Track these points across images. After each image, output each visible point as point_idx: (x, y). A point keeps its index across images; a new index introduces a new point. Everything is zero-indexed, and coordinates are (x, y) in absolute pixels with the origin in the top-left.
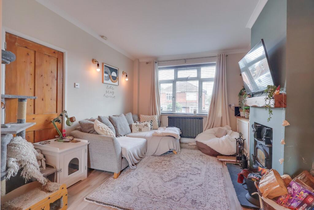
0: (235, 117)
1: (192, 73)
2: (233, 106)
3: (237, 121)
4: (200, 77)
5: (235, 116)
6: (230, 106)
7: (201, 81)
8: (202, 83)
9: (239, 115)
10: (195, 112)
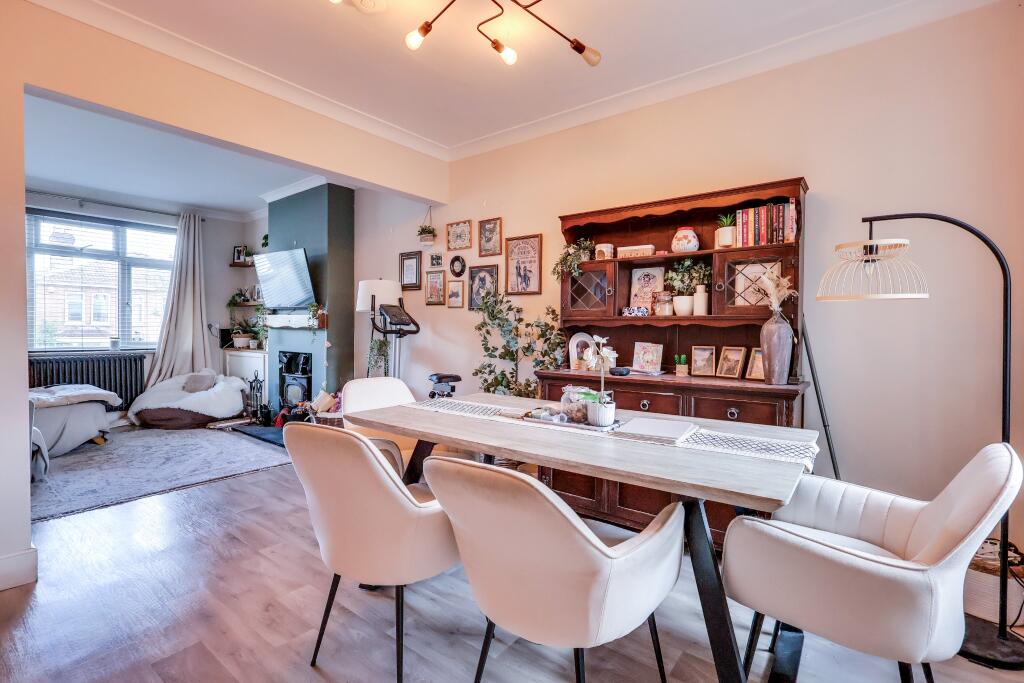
0: (222, 350)
1: (100, 238)
2: (217, 327)
3: (228, 357)
4: (125, 253)
5: (222, 347)
6: (210, 326)
7: (127, 265)
8: (129, 270)
9: (232, 346)
10: (114, 344)
